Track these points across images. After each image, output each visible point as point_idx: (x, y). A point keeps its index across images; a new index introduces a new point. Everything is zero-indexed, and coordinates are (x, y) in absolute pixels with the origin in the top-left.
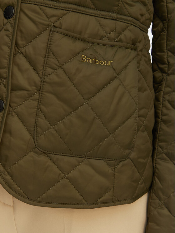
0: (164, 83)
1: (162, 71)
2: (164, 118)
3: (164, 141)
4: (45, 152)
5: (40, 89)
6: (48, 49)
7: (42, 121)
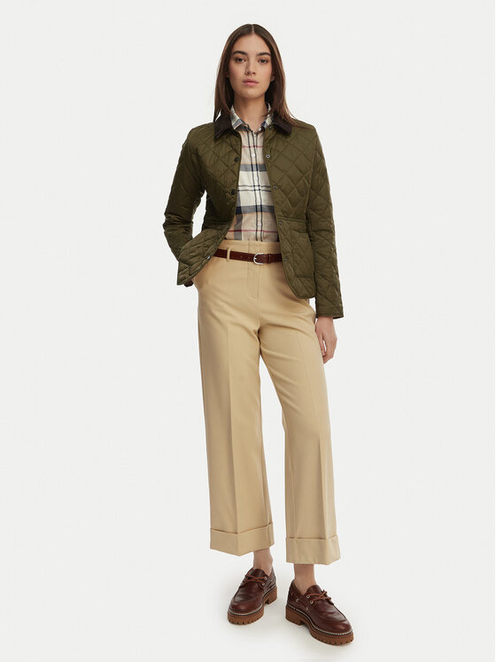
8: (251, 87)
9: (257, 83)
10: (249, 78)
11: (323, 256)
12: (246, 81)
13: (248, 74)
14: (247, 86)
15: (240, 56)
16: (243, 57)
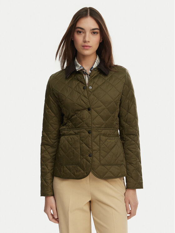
0: (125, 144)
1: (124, 140)
2: (127, 153)
3: (128, 159)
4: (103, 165)
5: (100, 150)
6: (100, 139)
7: (101, 158)
8: (87, 49)
9: (90, 47)
10: (86, 44)
11: (131, 151)
12: (84, 46)
13: (85, 42)
14: (84, 49)
15: (80, 30)
16: (81, 31)
